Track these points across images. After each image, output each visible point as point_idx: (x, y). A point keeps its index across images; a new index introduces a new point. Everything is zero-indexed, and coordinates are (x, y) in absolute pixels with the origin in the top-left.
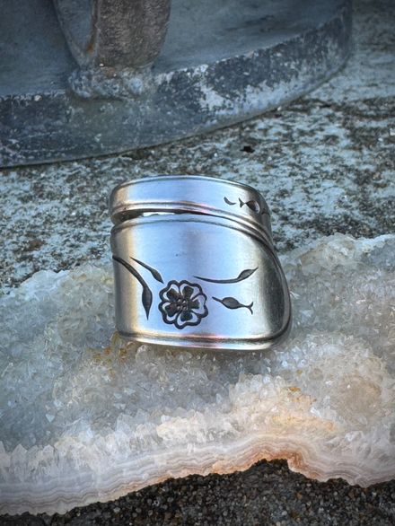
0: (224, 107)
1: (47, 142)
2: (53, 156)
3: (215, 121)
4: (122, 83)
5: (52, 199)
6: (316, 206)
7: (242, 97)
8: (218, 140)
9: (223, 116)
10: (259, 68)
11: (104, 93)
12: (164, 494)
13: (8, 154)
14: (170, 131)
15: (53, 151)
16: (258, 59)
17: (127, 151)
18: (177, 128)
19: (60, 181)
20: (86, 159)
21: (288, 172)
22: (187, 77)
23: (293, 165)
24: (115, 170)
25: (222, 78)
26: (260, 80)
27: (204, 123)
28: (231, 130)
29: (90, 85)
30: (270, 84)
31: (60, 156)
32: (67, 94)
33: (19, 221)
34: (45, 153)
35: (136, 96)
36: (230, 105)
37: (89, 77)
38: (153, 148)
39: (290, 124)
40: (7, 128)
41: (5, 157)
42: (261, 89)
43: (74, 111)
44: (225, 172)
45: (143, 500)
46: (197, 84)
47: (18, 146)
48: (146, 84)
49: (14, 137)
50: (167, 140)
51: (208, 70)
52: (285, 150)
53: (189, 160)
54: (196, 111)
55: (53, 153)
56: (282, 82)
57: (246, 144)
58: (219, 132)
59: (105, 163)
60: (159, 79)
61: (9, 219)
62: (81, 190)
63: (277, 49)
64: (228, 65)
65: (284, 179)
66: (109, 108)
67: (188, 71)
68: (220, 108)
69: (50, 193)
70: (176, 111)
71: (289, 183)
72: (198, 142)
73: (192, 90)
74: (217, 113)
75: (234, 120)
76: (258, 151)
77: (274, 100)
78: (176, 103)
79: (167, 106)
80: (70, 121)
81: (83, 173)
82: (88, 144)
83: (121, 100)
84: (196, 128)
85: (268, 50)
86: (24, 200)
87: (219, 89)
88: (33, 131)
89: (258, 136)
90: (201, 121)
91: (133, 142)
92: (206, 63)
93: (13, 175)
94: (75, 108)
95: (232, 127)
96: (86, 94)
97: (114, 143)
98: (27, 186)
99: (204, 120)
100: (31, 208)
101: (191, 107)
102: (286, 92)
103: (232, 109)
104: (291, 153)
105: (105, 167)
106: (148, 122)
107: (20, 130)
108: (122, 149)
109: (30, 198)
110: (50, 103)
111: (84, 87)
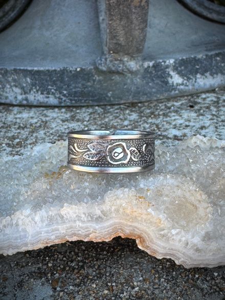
0: (182, 84)
1: (82, 94)
2: (85, 102)
3: (177, 92)
4: (123, 64)
5: (78, 121)
6: (219, 135)
7: (194, 80)
8: (176, 102)
9: (182, 89)
10: (206, 65)
11: (113, 69)
12: (78, 260)
13: (62, 99)
14: (151, 94)
15: (85, 99)
16: (205, 59)
17: (125, 103)
18: (154, 93)
19: (85, 115)
20: (103, 105)
21: (209, 118)
22: (162, 65)
23: (213, 115)
24: (116, 111)
25: (183, 68)
26: (206, 71)
27: (171, 92)
28: (186, 98)
29: (106, 64)
30: (212, 75)
31: (88, 103)
32: (94, 68)
33: (57, 130)
34: (81, 100)
35: (131, 72)
36: (186, 83)
37: (106, 59)
38: (140, 103)
39: (220, 96)
40: (62, 85)
41: (60, 100)
42: (206, 77)
43: (97, 78)
44: (174, 116)
45: (66, 262)
46: (167, 70)
47: (67, 95)
48: (138, 66)
49: (65, 90)
50: (148, 99)
51: (174, 62)
52: (212, 108)
53: (157, 109)
54: (166, 84)
55: (85, 101)
56: (219, 75)
57: (191, 104)
58: (179, 98)
59: (112, 108)
60: (146, 65)
61: (52, 129)
62: (95, 119)
63: (217, 55)
64: (187, 61)
65: (206, 121)
66: (117, 78)
67: (163, 62)
68: (180, 85)
69: (78, 119)
70: (154, 83)
71: (207, 123)
72: (165, 102)
73: (164, 72)
74: (178, 87)
75: (189, 92)
76: (196, 107)
77: (214, 84)
78: (154, 79)
79: (149, 80)
80: (95, 83)
81: (99, 112)
82: (104, 97)
83: (123, 74)
84: (166, 95)
85: (212, 55)
86: (63, 121)
87: (180, 74)
88: (75, 87)
89: (199, 100)
90: (169, 91)
91: (128, 98)
92: (173, 58)
93: (63, 110)
94: (98, 76)
95: (187, 96)
96: (104, 69)
97: (118, 98)
98: (68, 115)
99: (170, 90)
100: (66, 125)
101: (163, 82)
102: (222, 81)
103: (188, 86)
104: (215, 110)
105: (111, 110)
106: (138, 88)
107: (68, 86)
108: (122, 102)
109: (67, 120)
110: (85, 73)
111: (103, 65)
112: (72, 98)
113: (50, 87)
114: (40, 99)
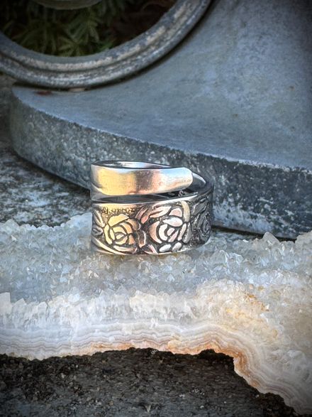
47: (292, 219)
112: (299, 225)
113: (262, 199)
114: (237, 218)
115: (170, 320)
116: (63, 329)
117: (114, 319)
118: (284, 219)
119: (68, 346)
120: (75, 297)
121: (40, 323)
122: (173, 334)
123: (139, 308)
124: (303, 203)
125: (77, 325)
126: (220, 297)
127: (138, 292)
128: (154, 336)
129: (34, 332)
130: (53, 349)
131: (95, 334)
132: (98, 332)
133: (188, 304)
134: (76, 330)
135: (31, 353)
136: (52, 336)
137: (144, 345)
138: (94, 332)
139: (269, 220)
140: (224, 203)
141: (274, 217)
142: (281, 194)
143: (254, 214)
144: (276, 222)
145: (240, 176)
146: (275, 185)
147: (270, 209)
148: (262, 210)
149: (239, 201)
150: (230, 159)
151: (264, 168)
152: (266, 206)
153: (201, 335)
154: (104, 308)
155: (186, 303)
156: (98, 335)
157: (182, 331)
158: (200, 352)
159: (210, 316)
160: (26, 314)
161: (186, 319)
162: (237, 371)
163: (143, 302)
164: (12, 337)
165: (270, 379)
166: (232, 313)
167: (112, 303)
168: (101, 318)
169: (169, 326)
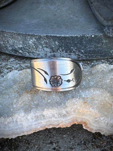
15: (96, 55)
34: (93, 56)
40: (81, 46)
47: (84, 53)
49: (83, 50)
80: (103, 45)
94: (106, 40)
110: (97, 38)
112: (86, 55)
113: (72, 48)
115: (59, 117)
116: (20, 126)
117: (38, 120)
118: (81, 53)
119: (23, 132)
120: (23, 114)
121: (11, 125)
122: (61, 122)
123: (47, 115)
124: (87, 47)
125: (25, 124)
126: (75, 107)
127: (45, 109)
128: (54, 123)
129: (9, 129)
130: (18, 134)
131: (33, 126)
132: (34, 125)
133: (64, 111)
134: (25, 126)
135: (10, 136)
136: (17, 129)
137: (51, 127)
138: (32, 126)
139: (76, 54)
140: (59, 51)
141: (77, 53)
142: (78, 45)
143: (70, 53)
144: (78, 55)
145: (63, 41)
146: (76, 42)
147: (75, 51)
148: (73, 51)
149: (64, 50)
150: (58, 35)
151: (71, 37)
152: (74, 50)
153: (71, 120)
154: (34, 117)
155: (63, 110)
156: (34, 127)
157: (64, 120)
158: (71, 125)
159: (73, 113)
160: (5, 123)
161: (65, 116)
162: (84, 128)
163: (48, 112)
164: (2, 132)
165: (96, 128)
166: (80, 111)
167: (37, 114)
168: (34, 120)
169: (59, 119)
